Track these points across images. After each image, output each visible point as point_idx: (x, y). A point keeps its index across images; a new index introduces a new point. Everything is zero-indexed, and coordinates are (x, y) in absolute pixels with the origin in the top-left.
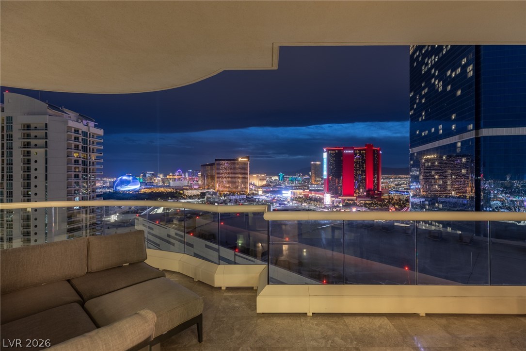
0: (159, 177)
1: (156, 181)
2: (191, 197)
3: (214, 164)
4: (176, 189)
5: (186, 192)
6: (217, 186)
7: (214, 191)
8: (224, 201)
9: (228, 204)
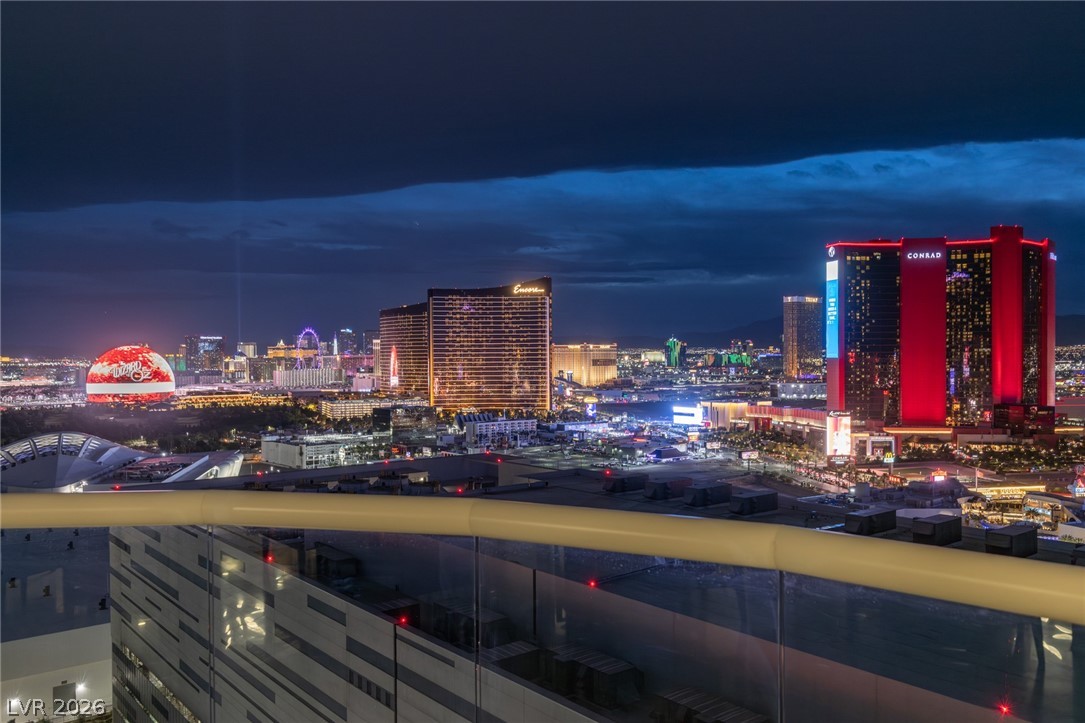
0: (242, 354)
1: (232, 368)
2: (342, 426)
3: (423, 307)
4: (297, 396)
5: (326, 407)
6: (434, 387)
7: (425, 404)
8: (460, 441)
9: (471, 451)
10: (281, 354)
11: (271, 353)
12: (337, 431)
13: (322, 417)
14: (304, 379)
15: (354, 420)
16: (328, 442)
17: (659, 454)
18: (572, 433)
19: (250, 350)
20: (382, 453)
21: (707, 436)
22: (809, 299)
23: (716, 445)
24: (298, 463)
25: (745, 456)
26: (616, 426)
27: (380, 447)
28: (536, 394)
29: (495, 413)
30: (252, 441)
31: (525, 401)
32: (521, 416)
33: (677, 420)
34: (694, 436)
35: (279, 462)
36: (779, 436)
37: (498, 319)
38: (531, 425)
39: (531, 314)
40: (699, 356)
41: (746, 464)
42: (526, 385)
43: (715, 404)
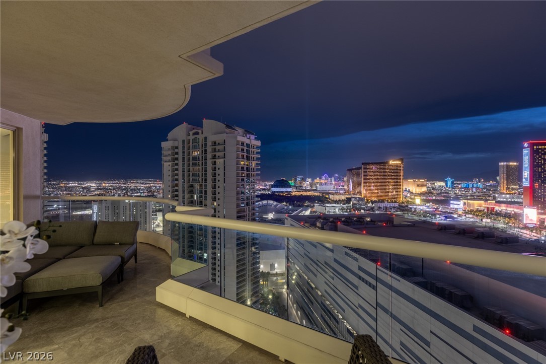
0: (308, 181)
1: (305, 185)
2: (336, 202)
3: (360, 168)
4: (323, 193)
5: (331, 197)
6: (364, 192)
7: (361, 197)
8: (372, 209)
9: (377, 212)
10: (318, 181)
11: (315, 181)
12: (335, 204)
13: (330, 199)
14: (324, 188)
15: (339, 200)
16: (333, 207)
17: (446, 217)
18: (411, 208)
19: (310, 180)
20: (348, 211)
21: (466, 213)
22: (511, 164)
23: (470, 216)
24: (324, 212)
25: (484, 220)
26: (428, 207)
27: (348, 209)
28: (398, 195)
29: (384, 200)
30: (312, 205)
31: (393, 197)
32: (392, 202)
33: (452, 206)
34: (460, 212)
35: (320, 211)
36: (498, 214)
37: (385, 172)
38: (396, 205)
39: (396, 170)
40: (459, 184)
41: (484, 224)
42: (394, 192)
43: (469, 201)
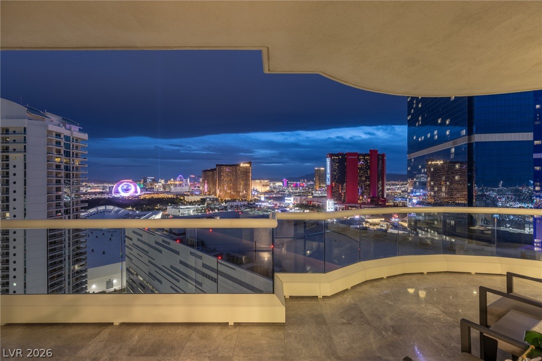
0: (160, 183)
1: (157, 187)
2: (191, 203)
3: (215, 169)
4: (177, 195)
5: (186, 198)
6: (218, 192)
7: (215, 197)
8: (225, 208)
9: (229, 211)
10: (172, 183)
11: (169, 182)
12: (190, 205)
13: (185, 201)
14: (179, 189)
15: (194, 202)
16: (187, 208)
17: (282, 211)
18: (257, 205)
19: (163, 181)
20: (203, 211)
21: (295, 206)
22: (322, 168)
23: (297, 208)
24: (178, 214)
25: (306, 212)
26: (270, 203)
27: (203, 209)
28: (247, 195)
29: (235, 200)
30: (164, 208)
31: (244, 196)
32: (243, 201)
33: (286, 202)
34: (291, 206)
35: (173, 214)
36: (314, 206)
37: (236, 173)
38: (246, 203)
39: (246, 172)
40: (291, 184)
42: (244, 192)
43: (296, 197)
